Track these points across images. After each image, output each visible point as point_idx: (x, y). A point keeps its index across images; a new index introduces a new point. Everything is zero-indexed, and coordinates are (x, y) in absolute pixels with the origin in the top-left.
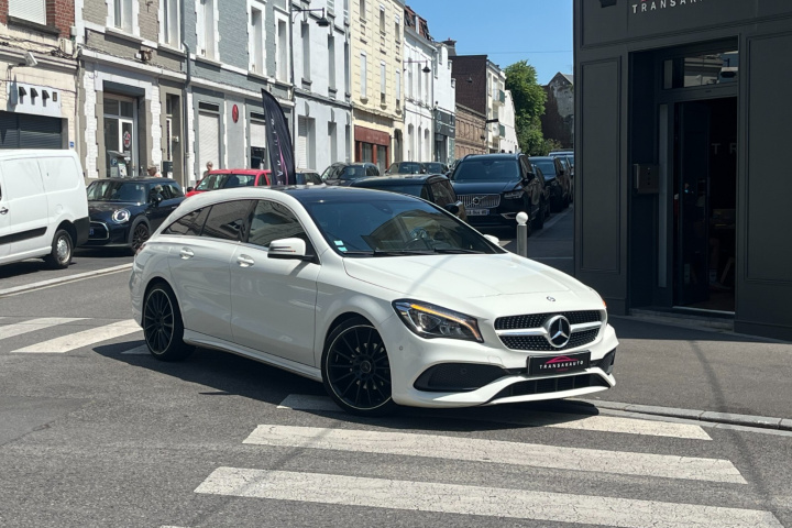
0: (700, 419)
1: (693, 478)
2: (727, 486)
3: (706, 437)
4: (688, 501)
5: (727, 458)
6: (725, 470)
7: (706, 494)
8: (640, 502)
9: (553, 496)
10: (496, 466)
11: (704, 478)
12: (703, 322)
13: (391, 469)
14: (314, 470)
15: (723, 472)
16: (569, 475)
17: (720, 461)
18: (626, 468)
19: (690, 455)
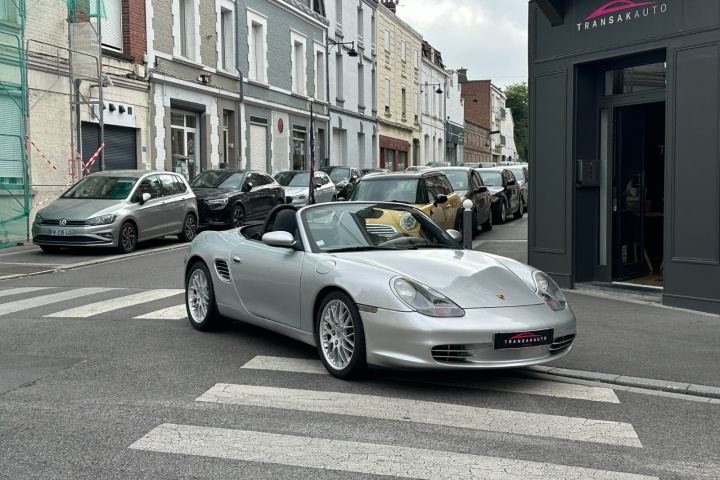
0: (615, 383)
1: (592, 440)
2: (622, 449)
3: (616, 400)
4: (580, 464)
5: (629, 421)
6: (623, 433)
7: (599, 457)
8: (533, 464)
9: (455, 456)
10: (413, 425)
11: (602, 441)
12: (635, 296)
13: (316, 427)
14: (247, 428)
15: (621, 435)
16: (476, 436)
17: (623, 424)
18: (533, 430)
19: (595, 418)
